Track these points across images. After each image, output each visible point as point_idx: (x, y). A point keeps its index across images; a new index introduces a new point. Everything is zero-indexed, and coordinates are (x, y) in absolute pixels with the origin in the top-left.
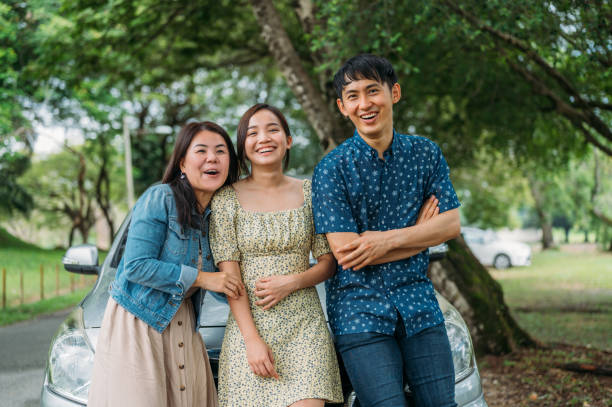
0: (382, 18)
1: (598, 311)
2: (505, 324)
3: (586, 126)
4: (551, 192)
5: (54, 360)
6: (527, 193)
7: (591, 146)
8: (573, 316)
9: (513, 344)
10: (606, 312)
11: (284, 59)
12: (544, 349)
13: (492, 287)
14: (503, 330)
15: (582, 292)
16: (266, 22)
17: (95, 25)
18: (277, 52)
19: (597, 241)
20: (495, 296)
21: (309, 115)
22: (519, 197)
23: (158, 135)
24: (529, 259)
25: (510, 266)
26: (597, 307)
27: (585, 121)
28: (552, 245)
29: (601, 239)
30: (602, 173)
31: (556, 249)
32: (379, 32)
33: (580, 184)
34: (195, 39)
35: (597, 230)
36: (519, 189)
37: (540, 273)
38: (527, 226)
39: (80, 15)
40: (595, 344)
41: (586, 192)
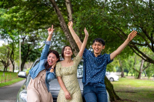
0: (89, 22)
1: (135, 93)
2: (114, 94)
3: (133, 48)
4: (124, 64)
5: (20, 96)
6: (118, 63)
7: (134, 53)
8: (129, 93)
9: (115, 99)
10: (137, 93)
11: (65, 30)
12: (122, 100)
13: (111, 85)
14: (113, 95)
15: (131, 88)
16: (61, 21)
17: (16, 17)
18: (64, 28)
19: (134, 76)
20: (111, 87)
21: (70, 43)
22: (116, 64)
23: (28, 44)
24: (118, 79)
25: (114, 81)
26: (134, 92)
27: (133, 47)
28: (124, 76)
29: (135, 75)
30: (137, 59)
31: (125, 77)
32: (88, 26)
33: (131, 62)
34: (40, 22)
35: (135, 73)
36: (117, 62)
37: (120, 83)
38: (118, 71)
39: (12, 14)
40: (134, 100)
41: (132, 64)
